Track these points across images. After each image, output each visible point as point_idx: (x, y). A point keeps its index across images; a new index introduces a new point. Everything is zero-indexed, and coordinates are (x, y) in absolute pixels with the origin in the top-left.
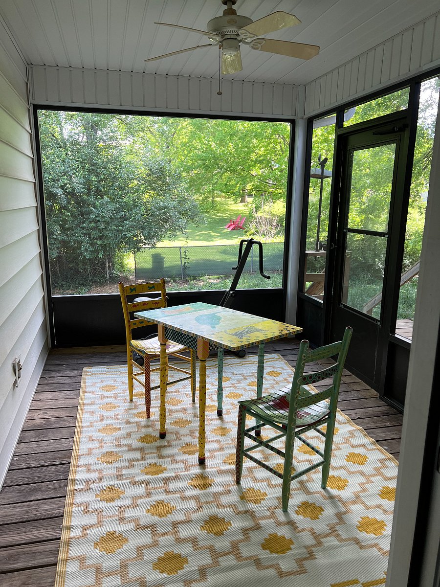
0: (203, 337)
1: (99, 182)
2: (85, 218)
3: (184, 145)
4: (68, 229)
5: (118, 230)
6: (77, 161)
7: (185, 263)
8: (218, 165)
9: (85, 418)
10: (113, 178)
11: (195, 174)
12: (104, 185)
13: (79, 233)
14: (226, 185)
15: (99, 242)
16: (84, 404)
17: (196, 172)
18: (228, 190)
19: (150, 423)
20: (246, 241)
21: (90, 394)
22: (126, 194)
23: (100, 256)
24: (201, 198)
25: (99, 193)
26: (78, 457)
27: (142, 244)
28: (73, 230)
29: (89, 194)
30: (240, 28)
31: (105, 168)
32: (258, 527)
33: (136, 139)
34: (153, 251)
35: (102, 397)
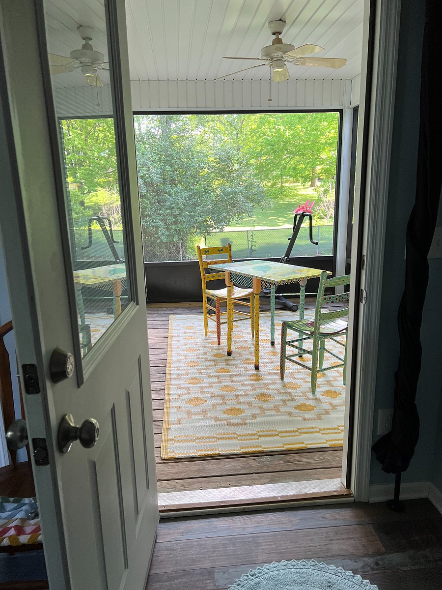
0: (256, 277)
1: (173, 171)
2: (161, 205)
3: (253, 131)
4: (147, 216)
5: (190, 216)
6: (154, 153)
7: (252, 246)
8: (286, 150)
9: (173, 343)
10: (186, 167)
11: (264, 160)
12: (178, 174)
13: (157, 219)
14: (294, 169)
15: (174, 227)
16: (172, 336)
17: (264, 158)
18: (295, 174)
19: (220, 348)
20: (299, 215)
21: (176, 331)
22: (197, 182)
23: (175, 240)
24: (269, 184)
25: (173, 182)
26: (171, 363)
27: (211, 229)
28: (151, 217)
29: (164, 183)
30: (285, 52)
31: (179, 159)
32: (293, 400)
33: (206, 129)
34: (222, 235)
35: (185, 333)
